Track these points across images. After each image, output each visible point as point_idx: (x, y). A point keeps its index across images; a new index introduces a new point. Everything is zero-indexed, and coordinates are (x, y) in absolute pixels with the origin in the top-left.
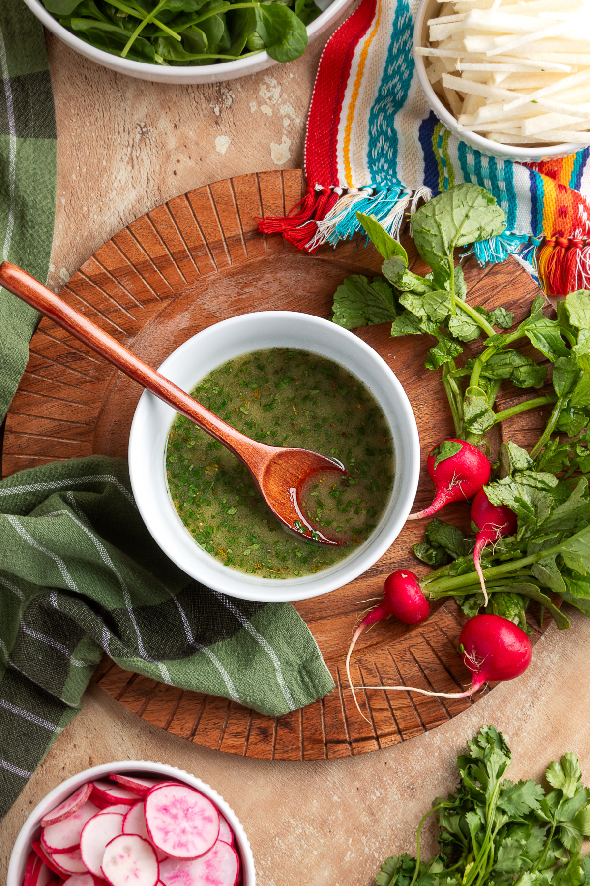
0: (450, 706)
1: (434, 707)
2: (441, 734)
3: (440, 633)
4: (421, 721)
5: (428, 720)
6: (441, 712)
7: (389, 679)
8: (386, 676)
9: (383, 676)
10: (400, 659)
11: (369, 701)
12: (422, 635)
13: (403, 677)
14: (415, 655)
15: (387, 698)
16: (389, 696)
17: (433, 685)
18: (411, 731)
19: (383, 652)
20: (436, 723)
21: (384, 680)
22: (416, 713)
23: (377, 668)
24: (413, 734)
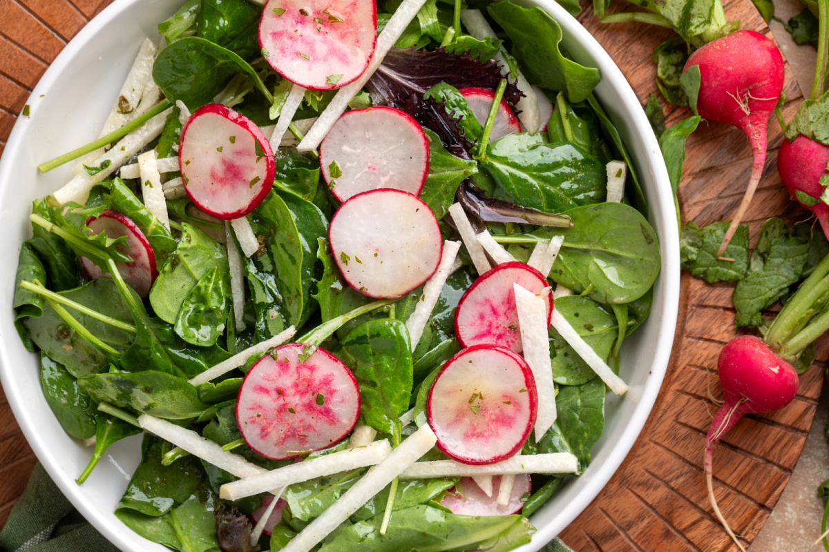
0: (780, 458)
1: (760, 473)
2: (791, 501)
3: (704, 373)
4: (756, 502)
5: (763, 496)
6: (773, 474)
7: (677, 478)
8: (671, 476)
9: (667, 479)
10: (674, 443)
11: (670, 523)
12: (682, 392)
13: (694, 462)
14: (690, 423)
15: (692, 503)
16: (693, 499)
17: (740, 446)
18: (750, 525)
19: (647, 447)
20: (777, 493)
21: (672, 484)
22: (742, 497)
23: (653, 475)
24: (756, 527)
